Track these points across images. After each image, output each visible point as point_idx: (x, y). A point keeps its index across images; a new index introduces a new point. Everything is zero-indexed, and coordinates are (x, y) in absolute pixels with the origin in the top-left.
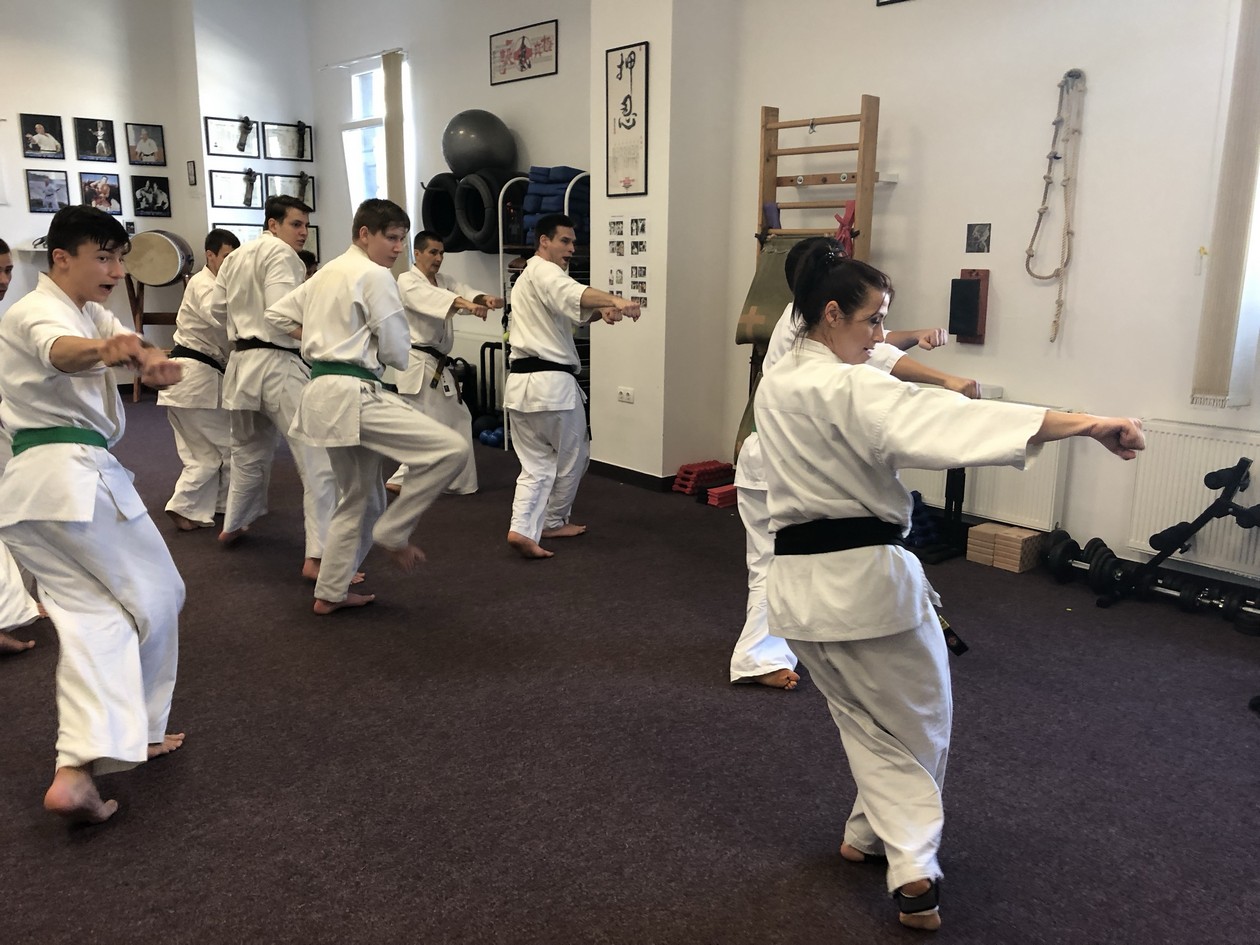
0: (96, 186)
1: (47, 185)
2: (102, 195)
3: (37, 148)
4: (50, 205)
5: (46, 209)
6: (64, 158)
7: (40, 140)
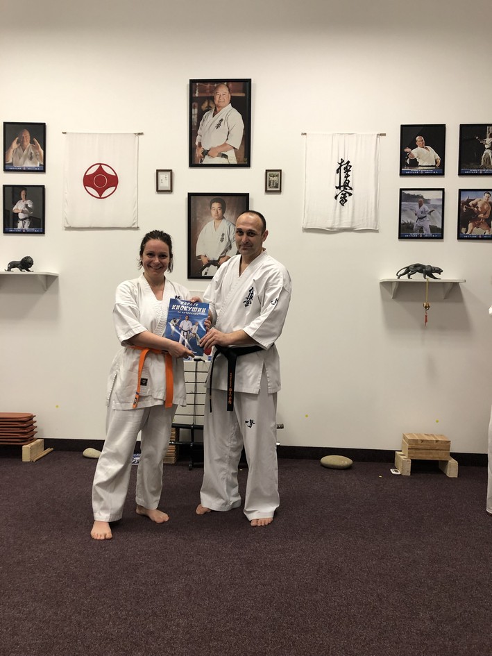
0: (475, 205)
1: (420, 206)
2: (481, 215)
3: (414, 163)
4: (421, 229)
5: (415, 234)
6: (442, 174)
7: (419, 155)
